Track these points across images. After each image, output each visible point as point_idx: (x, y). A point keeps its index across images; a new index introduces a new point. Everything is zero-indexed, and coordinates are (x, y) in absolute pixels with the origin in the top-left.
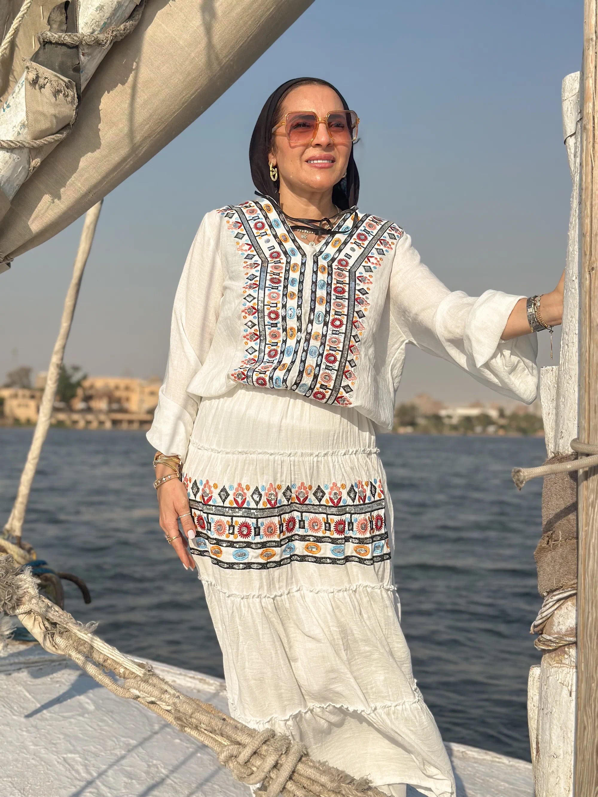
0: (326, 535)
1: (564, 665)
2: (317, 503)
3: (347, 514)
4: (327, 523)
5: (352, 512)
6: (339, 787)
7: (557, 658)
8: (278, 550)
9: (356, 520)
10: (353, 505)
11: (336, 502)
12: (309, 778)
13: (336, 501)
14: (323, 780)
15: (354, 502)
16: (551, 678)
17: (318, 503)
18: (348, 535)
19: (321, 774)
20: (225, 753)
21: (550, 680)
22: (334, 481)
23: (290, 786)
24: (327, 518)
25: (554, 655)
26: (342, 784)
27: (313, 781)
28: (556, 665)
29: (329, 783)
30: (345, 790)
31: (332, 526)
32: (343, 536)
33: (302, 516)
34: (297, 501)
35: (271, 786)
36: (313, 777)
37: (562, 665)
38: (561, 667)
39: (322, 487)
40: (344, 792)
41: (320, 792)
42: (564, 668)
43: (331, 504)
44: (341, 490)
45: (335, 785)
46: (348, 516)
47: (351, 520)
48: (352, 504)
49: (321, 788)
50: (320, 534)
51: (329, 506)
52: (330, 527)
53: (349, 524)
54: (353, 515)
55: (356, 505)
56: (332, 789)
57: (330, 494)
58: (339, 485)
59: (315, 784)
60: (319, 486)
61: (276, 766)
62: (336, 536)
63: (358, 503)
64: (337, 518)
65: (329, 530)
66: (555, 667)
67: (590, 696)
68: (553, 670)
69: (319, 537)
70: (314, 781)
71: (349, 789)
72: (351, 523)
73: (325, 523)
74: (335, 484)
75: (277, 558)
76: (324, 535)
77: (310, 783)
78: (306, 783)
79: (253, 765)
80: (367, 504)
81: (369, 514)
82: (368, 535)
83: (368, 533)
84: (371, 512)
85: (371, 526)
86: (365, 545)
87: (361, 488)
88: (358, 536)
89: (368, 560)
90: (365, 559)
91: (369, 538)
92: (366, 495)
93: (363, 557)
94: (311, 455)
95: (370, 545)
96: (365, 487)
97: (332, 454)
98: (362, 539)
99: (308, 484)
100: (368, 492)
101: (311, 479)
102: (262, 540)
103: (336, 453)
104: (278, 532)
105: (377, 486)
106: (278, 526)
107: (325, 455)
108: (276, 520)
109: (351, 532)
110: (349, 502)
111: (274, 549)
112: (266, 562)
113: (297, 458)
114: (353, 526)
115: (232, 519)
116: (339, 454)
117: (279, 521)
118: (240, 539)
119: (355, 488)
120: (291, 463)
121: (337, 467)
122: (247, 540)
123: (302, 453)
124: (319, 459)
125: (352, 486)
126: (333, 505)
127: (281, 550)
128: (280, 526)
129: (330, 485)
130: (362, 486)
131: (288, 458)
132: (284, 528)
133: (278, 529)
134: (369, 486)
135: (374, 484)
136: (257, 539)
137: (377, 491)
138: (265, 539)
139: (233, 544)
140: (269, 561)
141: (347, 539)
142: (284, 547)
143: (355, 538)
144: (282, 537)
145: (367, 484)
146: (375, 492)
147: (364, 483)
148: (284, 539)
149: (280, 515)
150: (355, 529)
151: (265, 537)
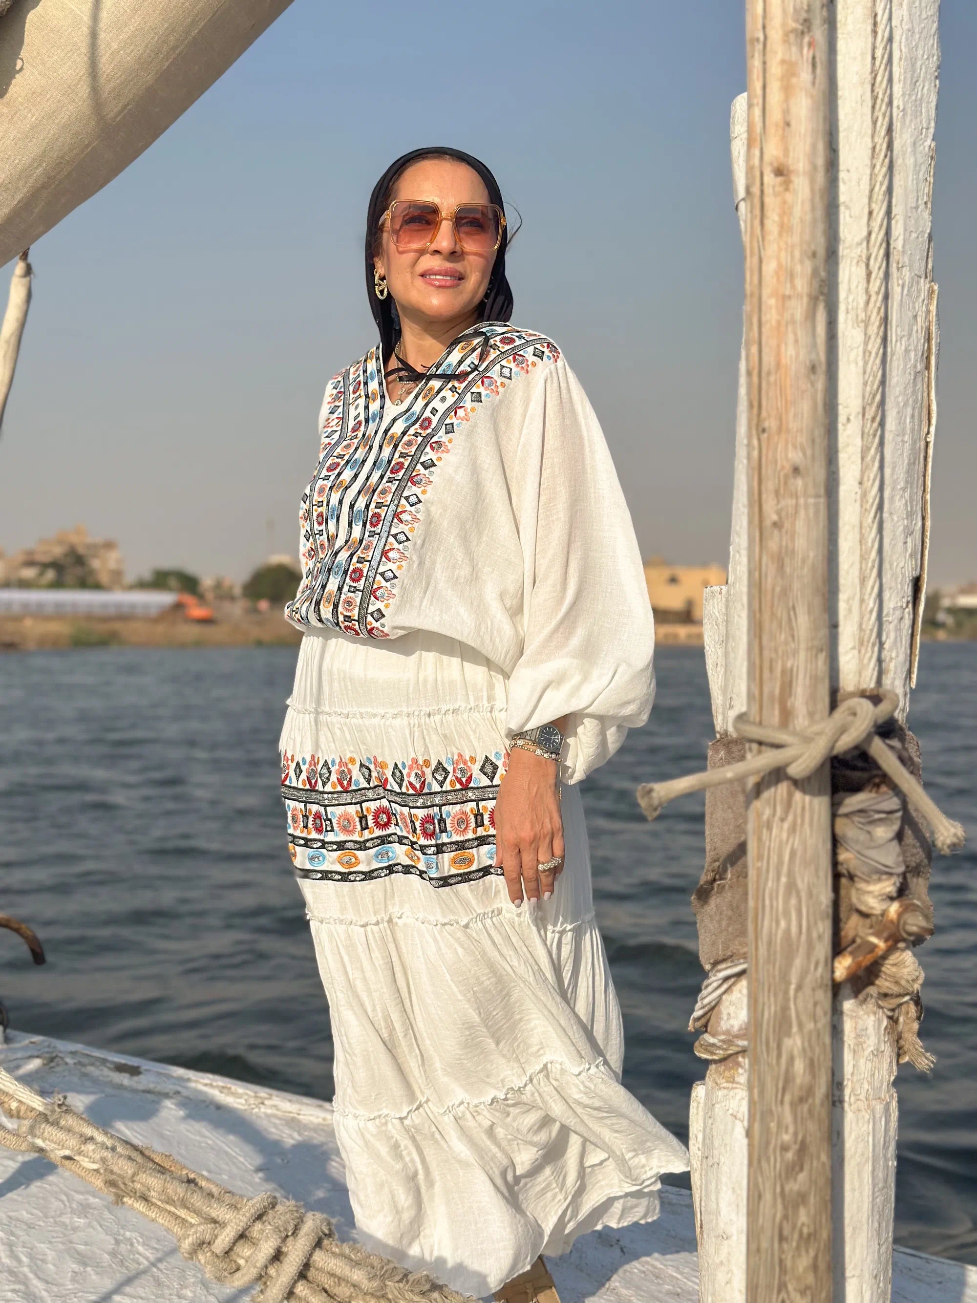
1: (738, 1086)
6: (383, 1287)
7: (727, 1074)
9: (448, 815)
10: (441, 793)
11: (418, 788)
12: (332, 1275)
13: (418, 786)
14: (356, 1277)
15: (441, 787)
16: (717, 1106)
17: (399, 790)
18: (441, 841)
19: (352, 1267)
20: (190, 1238)
21: (716, 1110)
22: (412, 756)
23: (301, 1289)
24: (410, 813)
25: (723, 1067)
27: (339, 1278)
28: (725, 1085)
29: (365, 1281)
30: (392, 1293)
31: (418, 825)
32: (434, 843)
35: (268, 1290)
36: (340, 1270)
37: (734, 1085)
38: (733, 1088)
39: (399, 765)
40: (390, 1296)
42: (737, 1091)
43: (412, 791)
44: (424, 769)
46: (436, 809)
47: (441, 815)
48: (440, 790)
51: (411, 795)
52: (415, 828)
53: (439, 821)
54: (443, 808)
55: (446, 792)
56: (370, 1291)
57: (408, 776)
58: (420, 762)
59: (343, 1284)
60: (395, 763)
62: (424, 841)
63: (449, 788)
64: (421, 813)
65: (415, 832)
66: (724, 1088)
67: (768, 1143)
68: (720, 1093)
70: (340, 1280)
72: (442, 820)
74: (415, 761)
75: (363, 867)
77: (335, 1282)
78: (328, 1282)
79: (238, 1256)
80: (472, 788)
81: (473, 805)
82: (470, 835)
83: (471, 832)
84: (477, 801)
85: (476, 822)
86: (467, 851)
87: (462, 766)
88: (456, 838)
89: (474, 872)
90: (470, 873)
91: (473, 840)
92: (471, 776)
93: (466, 871)
94: (375, 716)
95: (474, 850)
96: (469, 764)
97: (408, 715)
98: (462, 842)
99: (380, 759)
100: (475, 772)
101: (383, 753)
102: (338, 839)
103: (416, 714)
104: (359, 828)
105: (499, 763)
106: (357, 820)
107: (396, 716)
108: (352, 810)
109: (444, 834)
110: (436, 787)
111: (356, 852)
112: (347, 871)
113: (359, 721)
114: (445, 824)
115: (305, 806)
116: (422, 714)
117: (357, 812)
118: (314, 835)
119: (446, 766)
120: (354, 728)
121: (417, 734)
122: (321, 837)
123: (361, 714)
124: (388, 723)
125: (440, 763)
126: (414, 793)
127: (366, 855)
128: (361, 818)
129: (409, 763)
130: (465, 763)
131: (348, 720)
132: (371, 823)
133: (358, 824)
134: (478, 763)
135: (494, 760)
136: (331, 837)
137: (499, 770)
138: (341, 838)
139: (307, 843)
140: (352, 870)
141: (440, 848)
142: (372, 851)
143: (451, 843)
144: (367, 835)
145: (474, 760)
146: (494, 773)
147: (468, 759)
148: (372, 839)
149: (359, 803)
150: (449, 829)
151: (342, 835)
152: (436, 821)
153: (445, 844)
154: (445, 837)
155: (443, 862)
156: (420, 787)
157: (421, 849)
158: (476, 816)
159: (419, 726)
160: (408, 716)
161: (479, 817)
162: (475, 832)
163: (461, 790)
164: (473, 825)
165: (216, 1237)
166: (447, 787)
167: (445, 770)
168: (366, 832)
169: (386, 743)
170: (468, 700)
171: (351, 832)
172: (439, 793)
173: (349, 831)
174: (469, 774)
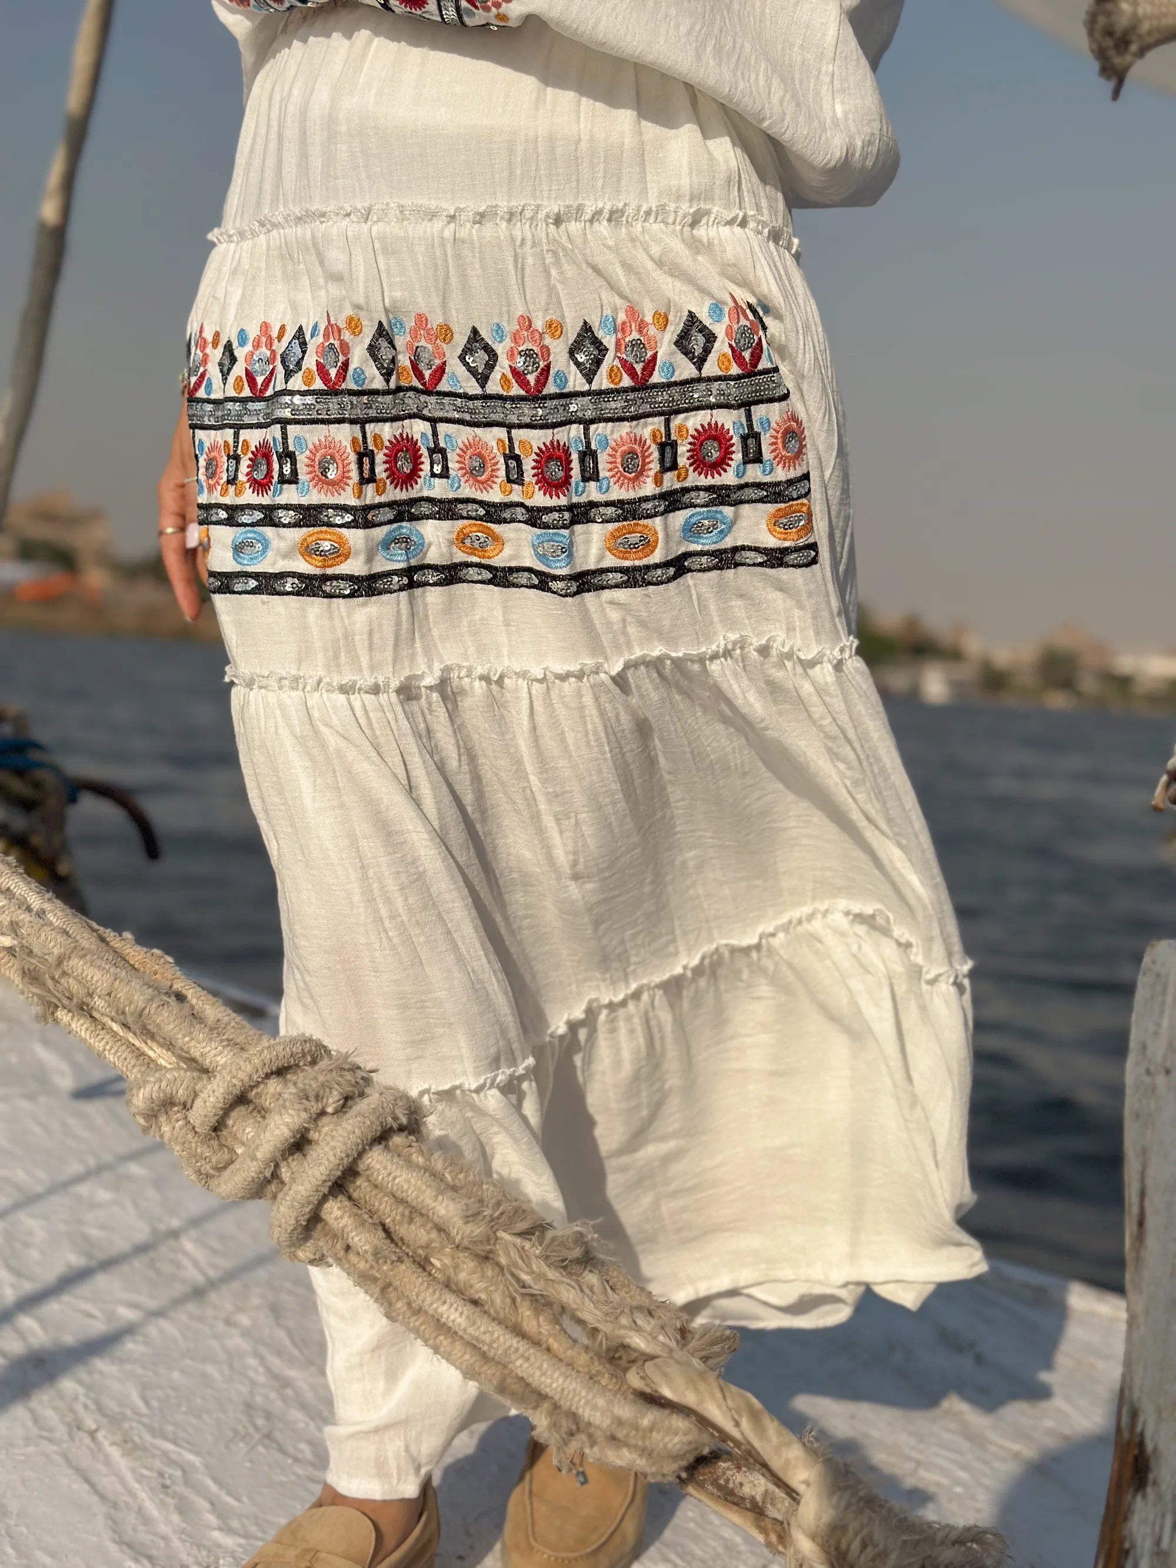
0: (515, 497)
2: (474, 388)
3: (574, 426)
4: (512, 456)
5: (589, 414)
6: (491, 1238)
8: (355, 537)
9: (605, 442)
10: (588, 393)
11: (532, 383)
12: (402, 1201)
13: (532, 378)
14: (442, 1212)
15: (590, 382)
17: (478, 391)
18: (583, 499)
19: (440, 1192)
20: (148, 1088)
22: (520, 311)
23: (335, 1213)
24: (510, 439)
26: (501, 1234)
27: (413, 1209)
29: (459, 1222)
30: (508, 1254)
31: (528, 464)
32: (563, 501)
33: (435, 434)
34: (416, 383)
36: (412, 1195)
39: (484, 333)
40: (503, 1261)
41: (427, 1246)
43: (516, 390)
44: (548, 341)
45: (477, 1230)
46: (576, 431)
47: (588, 444)
48: (586, 387)
49: (434, 1235)
50: (495, 496)
51: (513, 399)
52: (521, 473)
53: (583, 456)
54: (593, 427)
55: (600, 393)
56: (465, 1242)
57: (511, 355)
58: (539, 324)
59: (418, 1220)
60: (475, 331)
61: (299, 1144)
62: (540, 499)
63: (606, 385)
64: (538, 439)
65: (520, 481)
69: (494, 505)
71: (522, 1252)
72: (588, 454)
73: (507, 458)
74: (527, 323)
75: (354, 566)
76: (507, 500)
77: (403, 1215)
78: (390, 1213)
79: (235, 1137)
80: (655, 386)
81: (658, 422)
82: (649, 488)
83: (650, 482)
84: (669, 414)
85: (662, 460)
86: (642, 522)
87: (635, 335)
88: (617, 493)
89: (657, 566)
90: (648, 568)
91: (654, 497)
92: (654, 357)
93: (637, 563)
94: (432, 216)
95: (658, 520)
96: (652, 331)
97: (511, 216)
98: (631, 502)
99: (436, 320)
100: (665, 347)
101: (444, 305)
102: (305, 501)
103: (528, 214)
104: (354, 475)
105: (719, 330)
106: (353, 457)
107: (481, 218)
108: (343, 435)
109: (592, 485)
110: (576, 382)
111: (344, 531)
112: (318, 572)
113: (392, 228)
114: (596, 463)
115: (236, 436)
116: (541, 215)
117: (354, 441)
118: (249, 497)
119: (600, 334)
120: (377, 245)
121: (530, 261)
122: (265, 500)
123: (402, 208)
124: (463, 233)
125: (587, 328)
126: (522, 393)
127: (367, 539)
128: (360, 456)
129: (510, 327)
130: (642, 327)
131: (365, 227)
132: (380, 471)
133: (354, 467)
134: (670, 328)
135: (707, 322)
136: (290, 495)
137: (717, 345)
138: (315, 497)
139: (233, 515)
140: (330, 571)
141: (581, 514)
142: (380, 532)
143: (607, 504)
144: (371, 495)
145: (662, 321)
146: (707, 351)
147: (648, 319)
148: (380, 506)
149: (362, 422)
150: (603, 474)
151: (315, 491)
152: (575, 457)
153: (593, 505)
154: (593, 492)
155: (588, 542)
156: (538, 380)
157: (534, 517)
158: (662, 447)
159: (534, 244)
160: (509, 220)
161: (668, 449)
162: (658, 481)
163: (633, 389)
164: (655, 466)
165: (196, 1095)
166: (602, 381)
167: (597, 343)
168: (370, 488)
169: (454, 280)
170: (644, 192)
171: (338, 485)
172: (583, 394)
173: (333, 483)
174: (650, 354)
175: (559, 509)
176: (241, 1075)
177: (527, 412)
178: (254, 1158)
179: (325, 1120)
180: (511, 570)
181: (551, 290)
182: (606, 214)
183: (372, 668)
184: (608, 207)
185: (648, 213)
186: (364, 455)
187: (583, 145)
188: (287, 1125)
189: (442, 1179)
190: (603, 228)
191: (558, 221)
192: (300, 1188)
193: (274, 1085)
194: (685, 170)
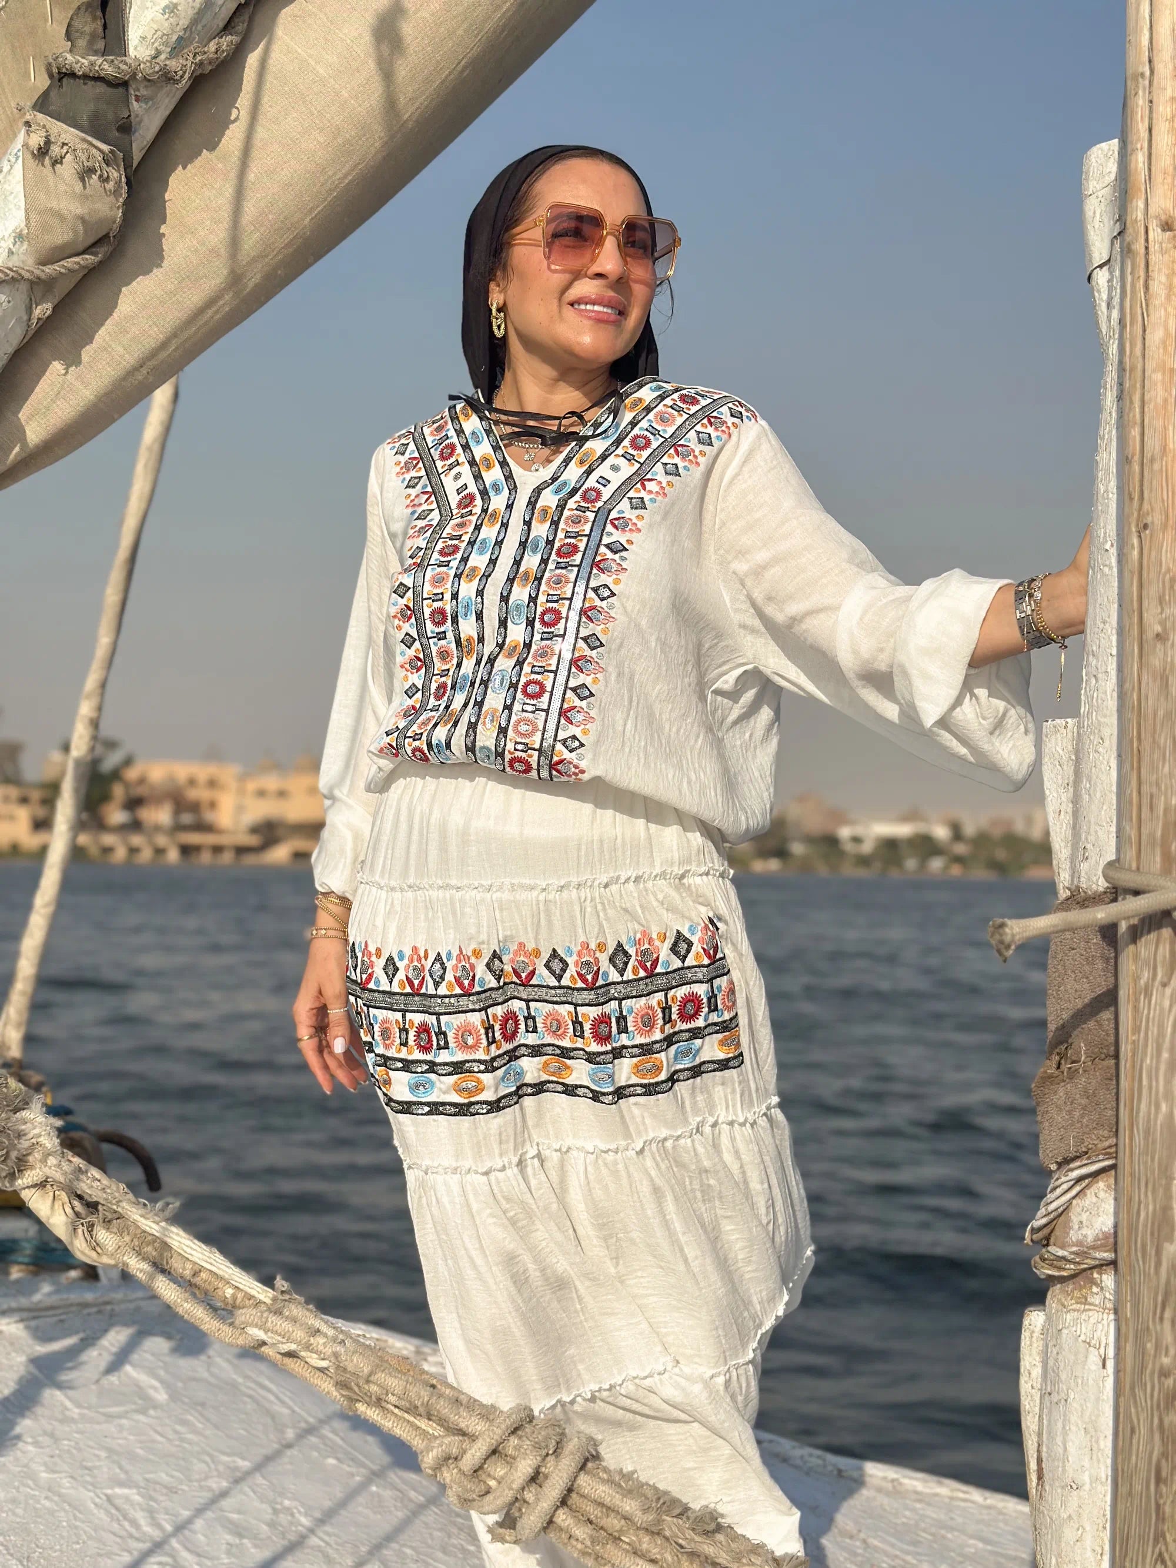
0: (579, 1045)
1: (1092, 1307)
2: (553, 982)
3: (612, 1002)
4: (577, 1022)
5: (622, 995)
6: (659, 1521)
7: (1077, 1294)
8: (486, 1078)
9: (631, 1010)
10: (622, 982)
11: (590, 979)
12: (601, 1504)
13: (589, 977)
14: (628, 1508)
15: (622, 976)
16: (1065, 1332)
17: (557, 984)
18: (618, 1044)
19: (624, 1496)
20: (436, 1452)
21: (1064, 1336)
22: (583, 938)
23: (563, 1517)
24: (576, 1012)
25: (1071, 1287)
26: (664, 1517)
27: (608, 1508)
28: (1074, 1306)
29: (639, 1513)
30: (670, 1529)
31: (587, 1027)
32: (609, 1048)
33: (529, 1008)
34: (515, 980)
36: (607, 1501)
37: (1087, 1307)
38: (1084, 1310)
39: (560, 952)
40: (668, 1533)
41: (620, 1530)
42: (1090, 1313)
43: (580, 984)
44: (598, 954)
45: (650, 1517)
46: (615, 1004)
47: (621, 1012)
48: (620, 979)
49: (623, 1522)
50: (566, 1043)
51: (578, 990)
52: (582, 1031)
53: (618, 1019)
54: (624, 1002)
55: (628, 981)
56: (644, 1525)
57: (577, 964)
58: (593, 946)
59: (613, 1515)
60: (554, 950)
61: (535, 1478)
62: (594, 1047)
63: (632, 977)
64: (593, 1012)
65: (582, 1036)
66: (1074, 1310)
68: (1069, 1317)
69: (566, 1048)
70: (609, 1509)
71: (678, 1527)
72: (621, 1018)
73: (574, 1023)
74: (586, 945)
75: (488, 1095)
76: (574, 1046)
77: (602, 1512)
78: (594, 1512)
79: (489, 1476)
80: (659, 974)
81: (660, 996)
82: (657, 1036)
83: (658, 1031)
84: (666, 990)
85: (664, 1018)
86: (655, 1056)
87: (647, 946)
88: (639, 1040)
89: (663, 1082)
90: (657, 1084)
91: (661, 1041)
92: (658, 958)
93: (652, 1081)
94: (533, 888)
95: (663, 1054)
96: (657, 943)
97: (579, 886)
98: (647, 1045)
99: (530, 946)
100: (664, 952)
101: (536, 939)
102: (454, 1059)
103: (589, 884)
104: (484, 1042)
105: (694, 939)
106: (483, 1031)
107: (561, 888)
108: (476, 1019)
109: (624, 1035)
110: (614, 976)
111: (479, 1075)
112: (466, 1101)
113: (506, 896)
114: (626, 1023)
115: (404, 1016)
116: (596, 883)
117: (483, 1022)
118: (417, 1055)
119: (626, 948)
120: (496, 905)
121: (589, 909)
122: (429, 1057)
123: (513, 885)
124: (551, 897)
125: (620, 945)
126: (584, 986)
127: (494, 1078)
128: (487, 1030)
129: (576, 949)
130: (650, 941)
131: (488, 895)
132: (498, 1035)
133: (483, 1037)
134: (667, 941)
135: (688, 935)
136: (444, 1057)
137: (694, 948)
138: (459, 1056)
139: (407, 1066)
140: (473, 1099)
141: (618, 1053)
142: (500, 1072)
143: (633, 1047)
144: (494, 1051)
145: (663, 938)
146: (688, 951)
147: (654, 936)
148: (499, 1056)
149: (485, 1009)
150: (630, 1029)
151: (460, 1053)
152: (613, 1020)
153: (624, 1047)
154: (624, 1040)
155: (621, 1069)
156: (593, 978)
157: (591, 1058)
158: (664, 1010)
159: (592, 900)
160: (578, 888)
162: (662, 1031)
163: (646, 977)
164: (660, 1022)
165: (464, 1451)
166: (629, 975)
167: (625, 953)
168: (493, 1047)
169: (543, 922)
170: (652, 864)
171: (474, 1047)
172: (618, 983)
173: (471, 1047)
174: (655, 956)
175: (606, 1053)
176: (496, 1437)
177: (587, 996)
178: (511, 1489)
179: (549, 1458)
180: (577, 1087)
181: (601, 926)
182: (633, 879)
183: (501, 1155)
184: (634, 875)
185: (656, 876)
186: (489, 1028)
187: (619, 841)
188: (530, 1466)
189: (620, 1486)
190: (631, 886)
191: (606, 886)
192: (545, 1505)
193: (514, 1441)
194: (675, 848)
